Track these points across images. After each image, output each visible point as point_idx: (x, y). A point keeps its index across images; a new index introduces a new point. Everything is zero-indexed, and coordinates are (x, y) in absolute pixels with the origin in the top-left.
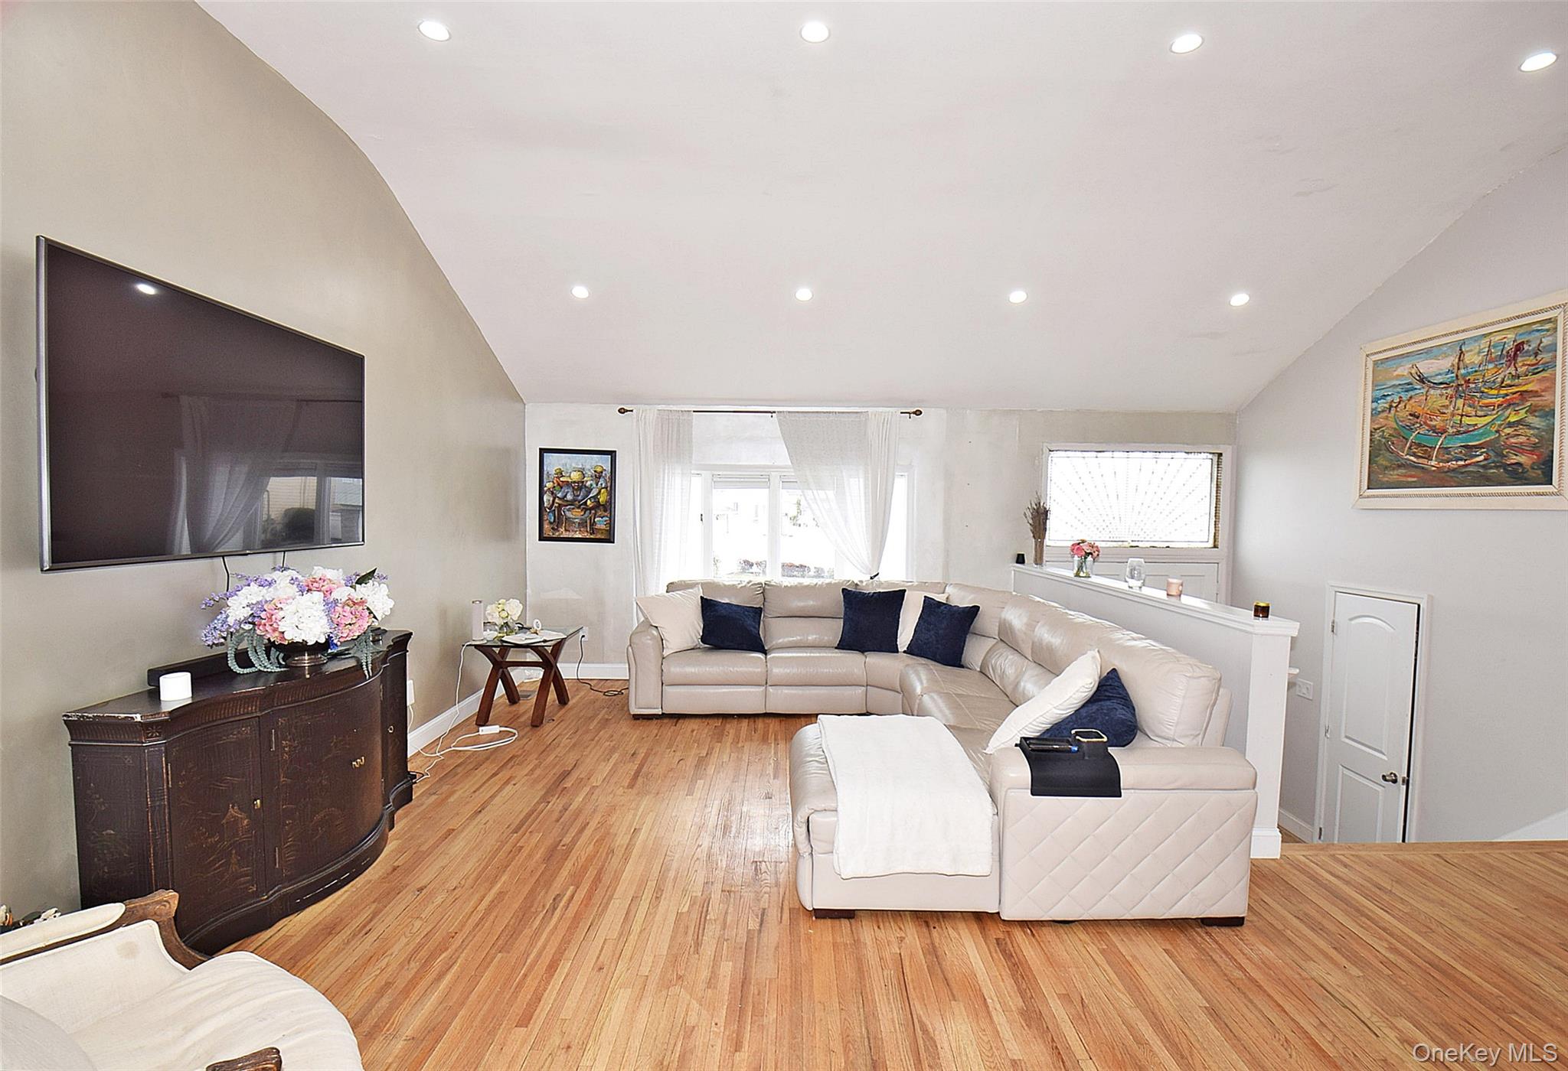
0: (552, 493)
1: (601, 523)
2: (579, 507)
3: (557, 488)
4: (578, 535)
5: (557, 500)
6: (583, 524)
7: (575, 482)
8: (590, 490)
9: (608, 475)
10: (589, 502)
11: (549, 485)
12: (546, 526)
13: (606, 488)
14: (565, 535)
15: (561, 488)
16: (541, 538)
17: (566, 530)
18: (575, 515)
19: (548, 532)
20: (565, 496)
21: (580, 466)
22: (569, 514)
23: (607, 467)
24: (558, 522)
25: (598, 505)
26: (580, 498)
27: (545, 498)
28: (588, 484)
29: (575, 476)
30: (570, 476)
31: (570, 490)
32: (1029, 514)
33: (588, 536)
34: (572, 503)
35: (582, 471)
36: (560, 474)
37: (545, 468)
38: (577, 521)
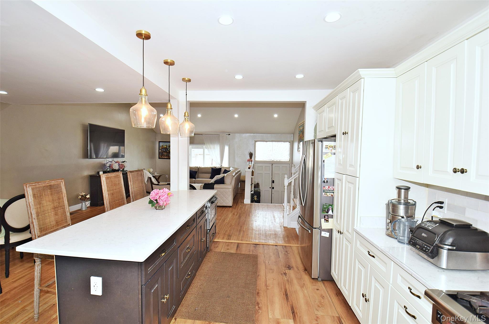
0: (161, 150)
2: (166, 152)
4: (166, 158)
5: (162, 151)
6: (167, 155)
7: (165, 148)
10: (168, 151)
11: (160, 148)
12: (160, 156)
14: (163, 158)
16: (159, 158)
17: (164, 157)
19: (160, 157)
20: (163, 150)
24: (162, 155)
27: (160, 151)
28: (168, 148)
29: (165, 146)
34: (164, 151)
35: (166, 146)
36: (162, 146)
37: (160, 145)
38: (165, 155)
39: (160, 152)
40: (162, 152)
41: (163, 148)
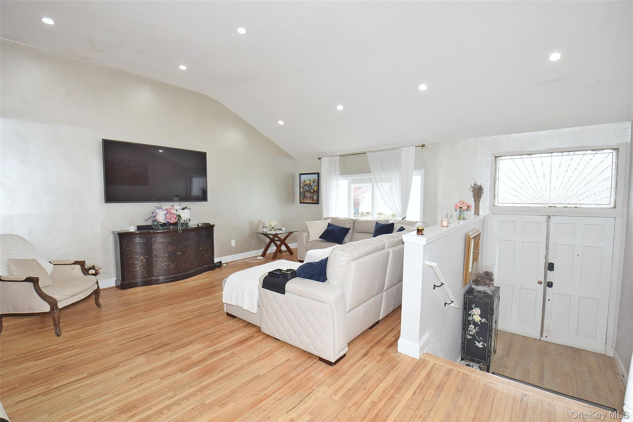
0: (303, 188)
1: (315, 197)
2: (309, 192)
3: (304, 186)
4: (309, 202)
5: (304, 190)
6: (310, 198)
7: (308, 184)
8: (312, 187)
9: (317, 181)
10: (312, 191)
11: (302, 185)
12: (301, 199)
13: (316, 185)
14: (306, 202)
15: (305, 186)
16: (300, 203)
17: (306, 200)
18: (308, 195)
19: (302, 201)
20: (306, 189)
21: (309, 179)
22: (307, 195)
23: (317, 178)
24: (305, 197)
25: (314, 191)
26: (310, 189)
27: (301, 189)
28: (312, 184)
29: (308, 182)
30: (307, 182)
31: (307, 187)
32: (470, 189)
33: (311, 202)
34: (307, 191)
35: (310, 180)
36: (304, 181)
37: (301, 180)
38: (309, 197)
39: (301, 192)
40: (305, 192)
41: (305, 185)
